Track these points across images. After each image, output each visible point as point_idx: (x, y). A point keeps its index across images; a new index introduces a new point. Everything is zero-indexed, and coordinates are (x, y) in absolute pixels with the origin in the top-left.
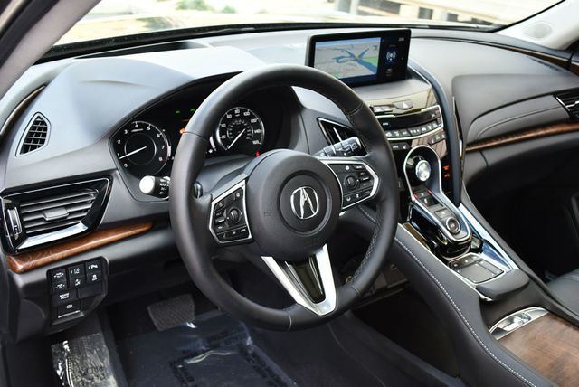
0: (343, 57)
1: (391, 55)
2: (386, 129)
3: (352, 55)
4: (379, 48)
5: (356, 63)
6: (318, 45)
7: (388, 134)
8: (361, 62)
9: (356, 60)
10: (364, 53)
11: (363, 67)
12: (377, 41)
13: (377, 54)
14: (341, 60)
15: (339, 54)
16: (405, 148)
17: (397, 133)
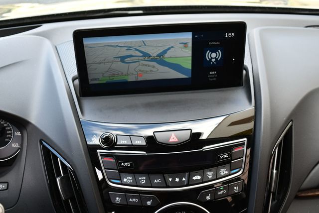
0: (131, 56)
1: (214, 55)
2: (123, 171)
3: (145, 55)
4: (190, 45)
5: (154, 64)
6: (87, 42)
7: (128, 179)
8: (163, 63)
9: (153, 60)
10: (165, 52)
11: (166, 69)
12: (188, 37)
13: (188, 52)
14: (127, 60)
15: (124, 53)
16: (149, 203)
17: (143, 180)
